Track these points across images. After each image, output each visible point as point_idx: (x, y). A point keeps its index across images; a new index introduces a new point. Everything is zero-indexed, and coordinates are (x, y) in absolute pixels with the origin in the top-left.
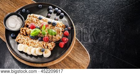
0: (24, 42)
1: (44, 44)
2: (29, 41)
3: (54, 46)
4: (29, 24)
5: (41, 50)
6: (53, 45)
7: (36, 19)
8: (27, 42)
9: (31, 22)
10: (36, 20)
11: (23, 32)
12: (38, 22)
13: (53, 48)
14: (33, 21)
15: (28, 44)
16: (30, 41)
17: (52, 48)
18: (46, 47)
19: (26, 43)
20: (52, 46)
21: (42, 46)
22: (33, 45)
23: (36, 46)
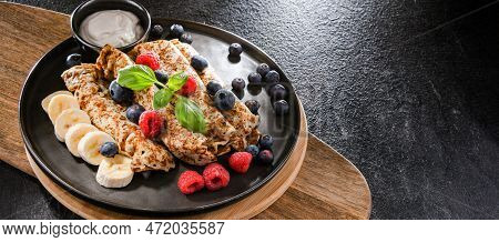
0: (80, 91)
2: (97, 97)
8: (88, 93)
12: (179, 67)
14: (168, 54)
16: (100, 98)
19: (80, 97)
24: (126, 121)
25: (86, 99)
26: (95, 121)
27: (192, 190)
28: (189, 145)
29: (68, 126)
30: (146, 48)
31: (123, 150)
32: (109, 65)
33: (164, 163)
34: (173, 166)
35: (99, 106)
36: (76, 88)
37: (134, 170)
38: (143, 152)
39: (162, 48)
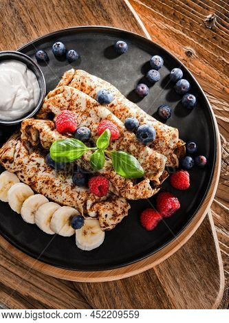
0: (23, 174)
1: (89, 203)
2: (40, 173)
3: (121, 218)
4: (58, 109)
5: (71, 218)
6: (119, 211)
7: (89, 98)
8: (32, 174)
9: (67, 104)
10: (88, 103)
11: (29, 134)
12: (91, 112)
13: (116, 222)
14: (76, 102)
15: (32, 185)
16: (43, 175)
17: (112, 223)
18: (92, 214)
19: (26, 179)
20: (115, 216)
21: (81, 206)
22: (49, 192)
23: (60, 198)
24: (78, 189)
25: (33, 180)
34: (129, 207)
35: (47, 183)
37: (105, 231)
38: (106, 216)
39: (68, 98)
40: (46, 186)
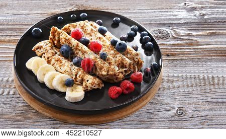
24: (74, 67)
25: (50, 59)
26: (57, 69)
27: (117, 96)
28: (110, 73)
29: (44, 75)
30: (73, 26)
31: (76, 81)
32: (56, 38)
33: (99, 85)
34: (103, 86)
35: (57, 61)
36: (42, 54)
37: (84, 91)
38: (88, 81)
39: (81, 26)
40: (57, 62)
